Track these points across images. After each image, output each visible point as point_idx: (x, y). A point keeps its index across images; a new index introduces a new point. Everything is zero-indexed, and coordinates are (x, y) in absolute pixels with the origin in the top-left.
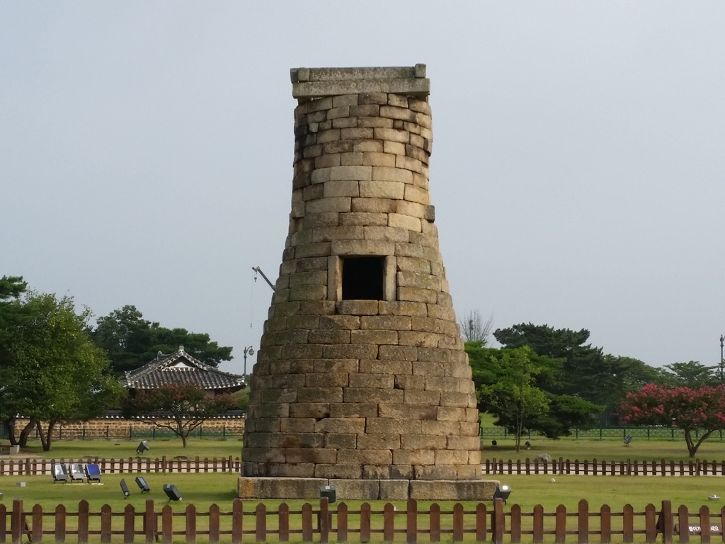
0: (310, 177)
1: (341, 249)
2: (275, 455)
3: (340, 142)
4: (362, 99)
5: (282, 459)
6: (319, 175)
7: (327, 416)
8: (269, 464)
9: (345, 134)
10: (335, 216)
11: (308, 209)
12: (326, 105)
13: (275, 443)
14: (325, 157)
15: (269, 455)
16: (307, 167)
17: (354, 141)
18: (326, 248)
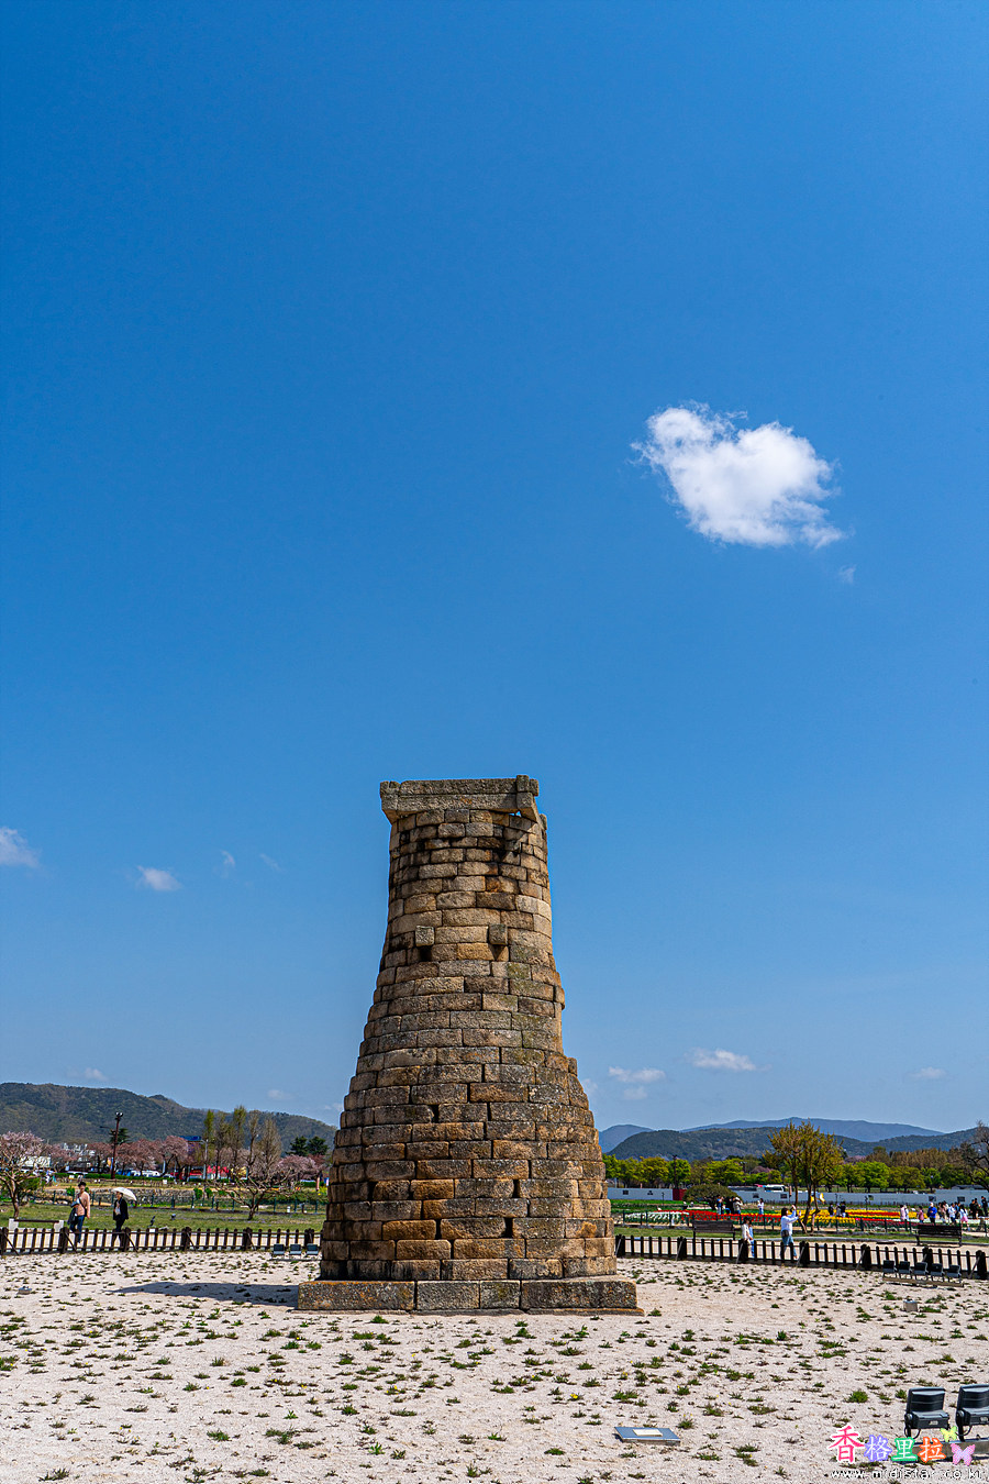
0: (513, 901)
2: (573, 1248)
5: (581, 1253)
6: (526, 903)
8: (564, 1259)
11: (516, 935)
13: (571, 1232)
14: (529, 885)
15: (565, 1249)
16: (509, 887)
18: (548, 994)
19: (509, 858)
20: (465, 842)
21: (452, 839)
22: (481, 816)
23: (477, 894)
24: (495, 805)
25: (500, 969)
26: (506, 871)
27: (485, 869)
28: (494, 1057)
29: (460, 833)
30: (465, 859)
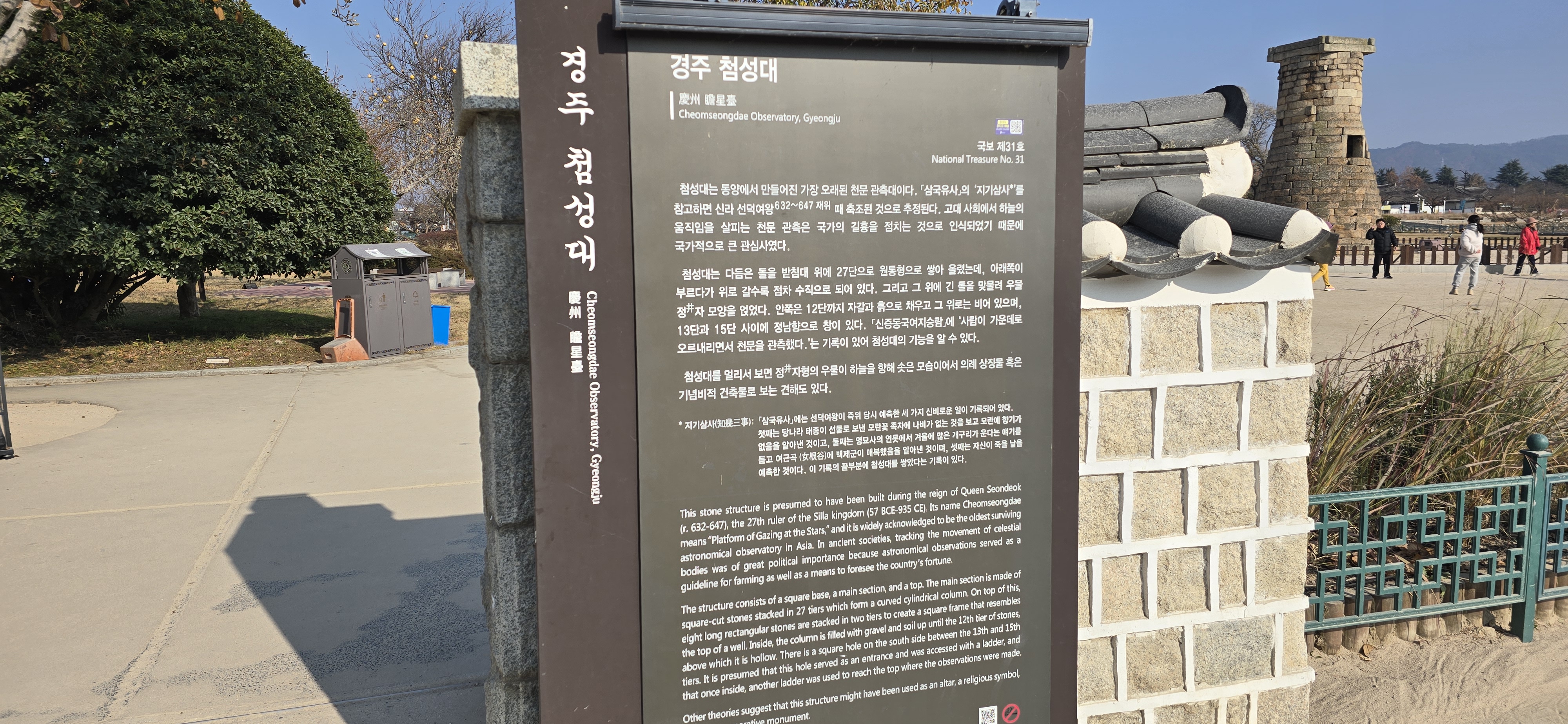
0: (1321, 94)
1: (1348, 132)
3: (1343, 76)
4: (1352, 55)
6: (1330, 93)
7: (1356, 215)
9: (1346, 72)
10: (1341, 116)
11: (1321, 109)
12: (1333, 56)
14: (1333, 84)
16: (1318, 88)
17: (1349, 77)
18: (1340, 131)
19: (1319, 74)
20: (1297, 72)
21: (1292, 71)
22: (1305, 58)
23: (1302, 94)
24: (1311, 52)
25: (1309, 126)
26: (1317, 81)
27: (1305, 82)
28: (1299, 162)
29: (1295, 68)
30: (1298, 79)
